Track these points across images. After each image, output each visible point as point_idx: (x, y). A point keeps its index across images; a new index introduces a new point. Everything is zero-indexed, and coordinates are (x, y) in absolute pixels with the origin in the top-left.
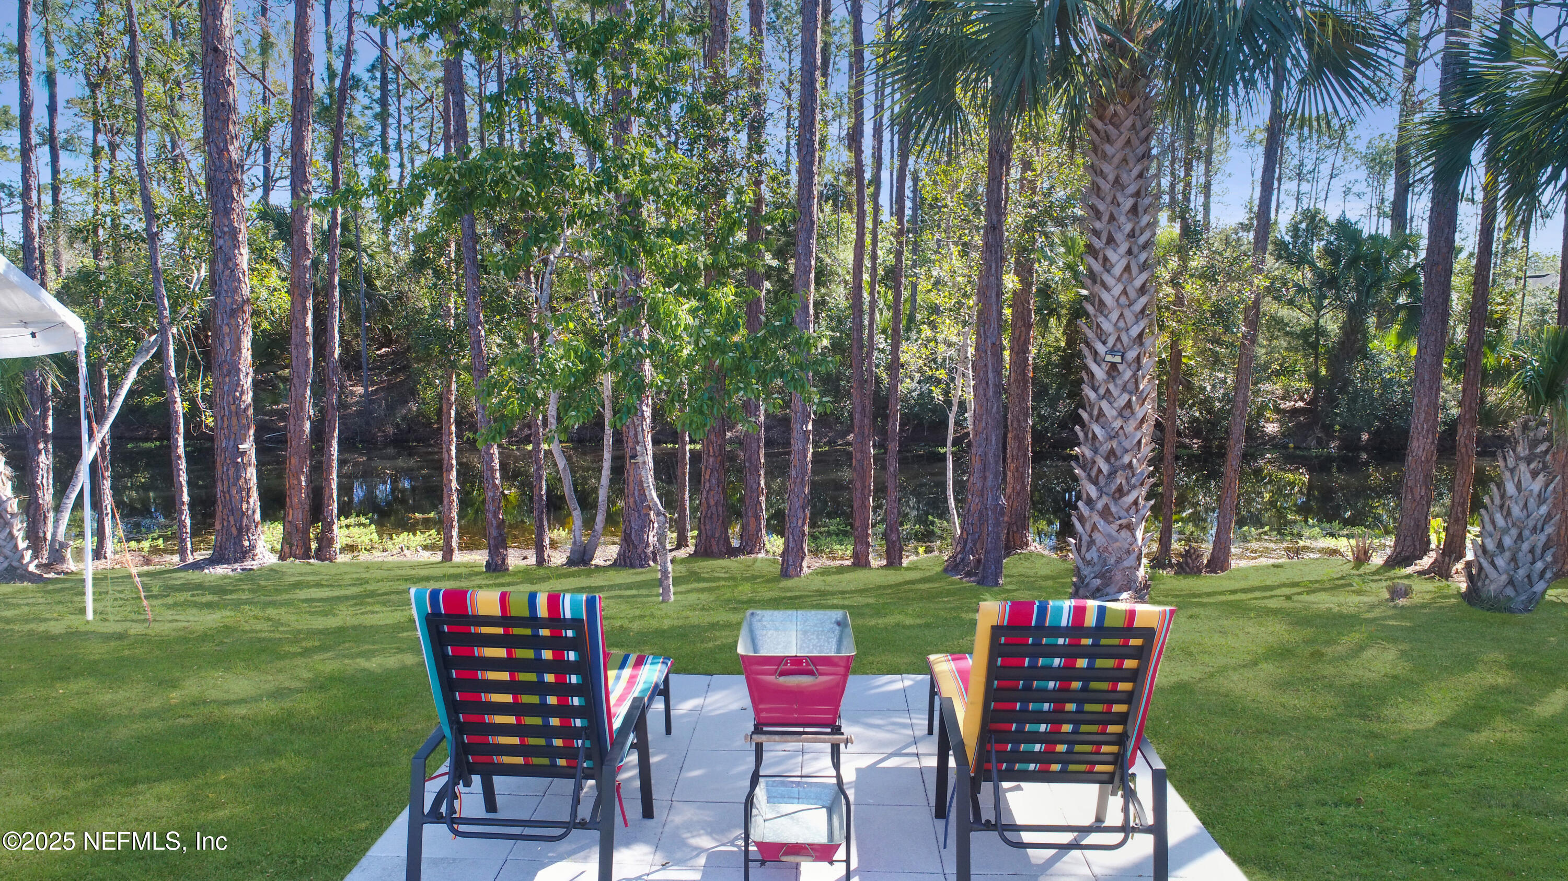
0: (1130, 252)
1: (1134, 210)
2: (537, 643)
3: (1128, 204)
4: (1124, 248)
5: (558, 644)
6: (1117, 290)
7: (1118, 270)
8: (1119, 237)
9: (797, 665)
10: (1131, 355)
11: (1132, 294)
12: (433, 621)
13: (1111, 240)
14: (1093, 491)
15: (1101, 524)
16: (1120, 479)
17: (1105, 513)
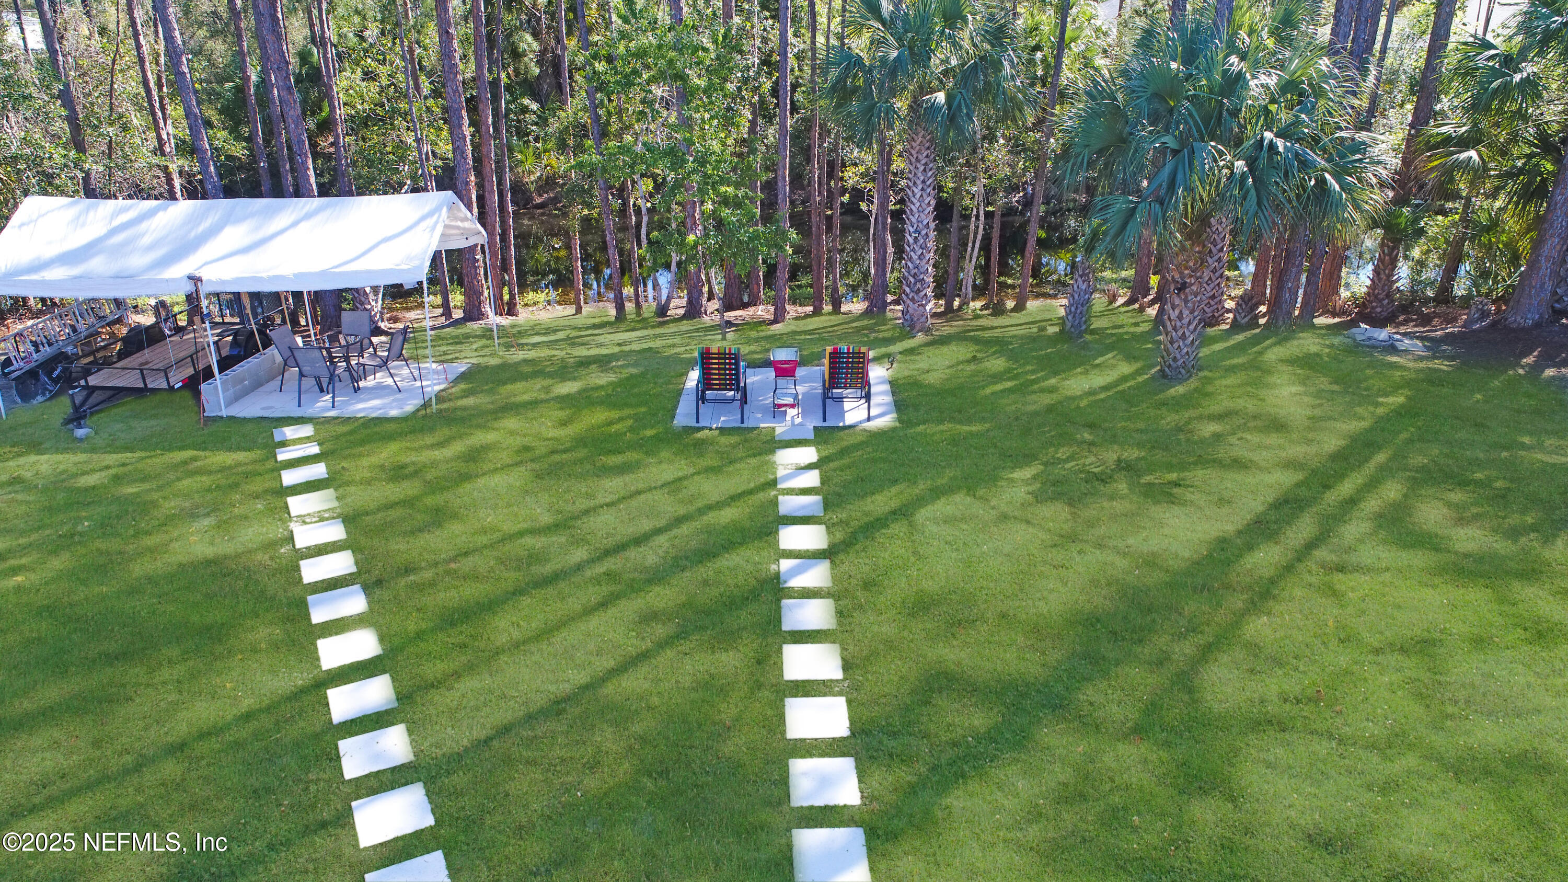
0: (922, 189)
1: (925, 170)
2: (725, 359)
3: (922, 168)
4: (920, 187)
5: (730, 359)
6: (918, 205)
7: (918, 196)
8: (918, 182)
9: (785, 362)
10: (924, 232)
11: (924, 206)
12: (702, 355)
13: (915, 183)
14: (908, 290)
15: (911, 304)
16: (919, 285)
17: (913, 300)
